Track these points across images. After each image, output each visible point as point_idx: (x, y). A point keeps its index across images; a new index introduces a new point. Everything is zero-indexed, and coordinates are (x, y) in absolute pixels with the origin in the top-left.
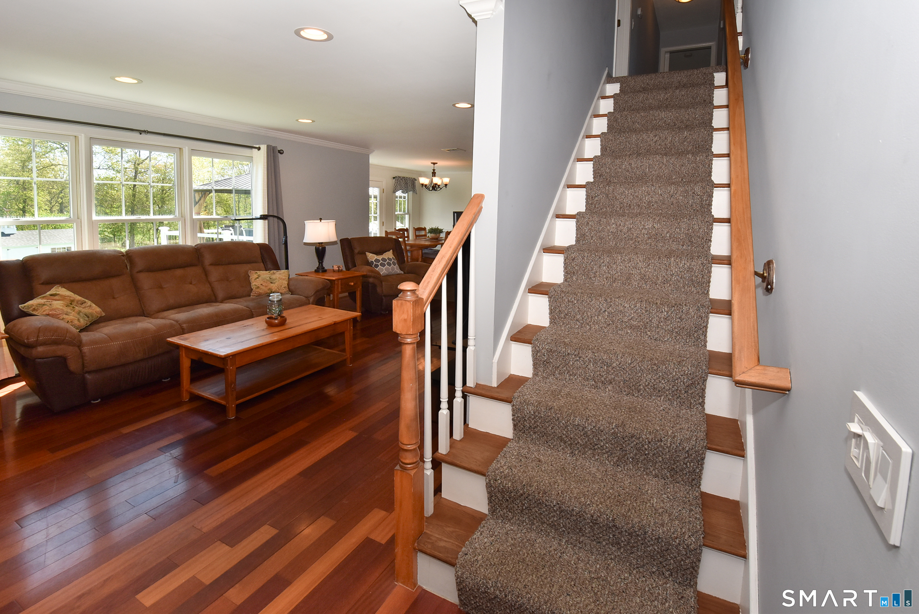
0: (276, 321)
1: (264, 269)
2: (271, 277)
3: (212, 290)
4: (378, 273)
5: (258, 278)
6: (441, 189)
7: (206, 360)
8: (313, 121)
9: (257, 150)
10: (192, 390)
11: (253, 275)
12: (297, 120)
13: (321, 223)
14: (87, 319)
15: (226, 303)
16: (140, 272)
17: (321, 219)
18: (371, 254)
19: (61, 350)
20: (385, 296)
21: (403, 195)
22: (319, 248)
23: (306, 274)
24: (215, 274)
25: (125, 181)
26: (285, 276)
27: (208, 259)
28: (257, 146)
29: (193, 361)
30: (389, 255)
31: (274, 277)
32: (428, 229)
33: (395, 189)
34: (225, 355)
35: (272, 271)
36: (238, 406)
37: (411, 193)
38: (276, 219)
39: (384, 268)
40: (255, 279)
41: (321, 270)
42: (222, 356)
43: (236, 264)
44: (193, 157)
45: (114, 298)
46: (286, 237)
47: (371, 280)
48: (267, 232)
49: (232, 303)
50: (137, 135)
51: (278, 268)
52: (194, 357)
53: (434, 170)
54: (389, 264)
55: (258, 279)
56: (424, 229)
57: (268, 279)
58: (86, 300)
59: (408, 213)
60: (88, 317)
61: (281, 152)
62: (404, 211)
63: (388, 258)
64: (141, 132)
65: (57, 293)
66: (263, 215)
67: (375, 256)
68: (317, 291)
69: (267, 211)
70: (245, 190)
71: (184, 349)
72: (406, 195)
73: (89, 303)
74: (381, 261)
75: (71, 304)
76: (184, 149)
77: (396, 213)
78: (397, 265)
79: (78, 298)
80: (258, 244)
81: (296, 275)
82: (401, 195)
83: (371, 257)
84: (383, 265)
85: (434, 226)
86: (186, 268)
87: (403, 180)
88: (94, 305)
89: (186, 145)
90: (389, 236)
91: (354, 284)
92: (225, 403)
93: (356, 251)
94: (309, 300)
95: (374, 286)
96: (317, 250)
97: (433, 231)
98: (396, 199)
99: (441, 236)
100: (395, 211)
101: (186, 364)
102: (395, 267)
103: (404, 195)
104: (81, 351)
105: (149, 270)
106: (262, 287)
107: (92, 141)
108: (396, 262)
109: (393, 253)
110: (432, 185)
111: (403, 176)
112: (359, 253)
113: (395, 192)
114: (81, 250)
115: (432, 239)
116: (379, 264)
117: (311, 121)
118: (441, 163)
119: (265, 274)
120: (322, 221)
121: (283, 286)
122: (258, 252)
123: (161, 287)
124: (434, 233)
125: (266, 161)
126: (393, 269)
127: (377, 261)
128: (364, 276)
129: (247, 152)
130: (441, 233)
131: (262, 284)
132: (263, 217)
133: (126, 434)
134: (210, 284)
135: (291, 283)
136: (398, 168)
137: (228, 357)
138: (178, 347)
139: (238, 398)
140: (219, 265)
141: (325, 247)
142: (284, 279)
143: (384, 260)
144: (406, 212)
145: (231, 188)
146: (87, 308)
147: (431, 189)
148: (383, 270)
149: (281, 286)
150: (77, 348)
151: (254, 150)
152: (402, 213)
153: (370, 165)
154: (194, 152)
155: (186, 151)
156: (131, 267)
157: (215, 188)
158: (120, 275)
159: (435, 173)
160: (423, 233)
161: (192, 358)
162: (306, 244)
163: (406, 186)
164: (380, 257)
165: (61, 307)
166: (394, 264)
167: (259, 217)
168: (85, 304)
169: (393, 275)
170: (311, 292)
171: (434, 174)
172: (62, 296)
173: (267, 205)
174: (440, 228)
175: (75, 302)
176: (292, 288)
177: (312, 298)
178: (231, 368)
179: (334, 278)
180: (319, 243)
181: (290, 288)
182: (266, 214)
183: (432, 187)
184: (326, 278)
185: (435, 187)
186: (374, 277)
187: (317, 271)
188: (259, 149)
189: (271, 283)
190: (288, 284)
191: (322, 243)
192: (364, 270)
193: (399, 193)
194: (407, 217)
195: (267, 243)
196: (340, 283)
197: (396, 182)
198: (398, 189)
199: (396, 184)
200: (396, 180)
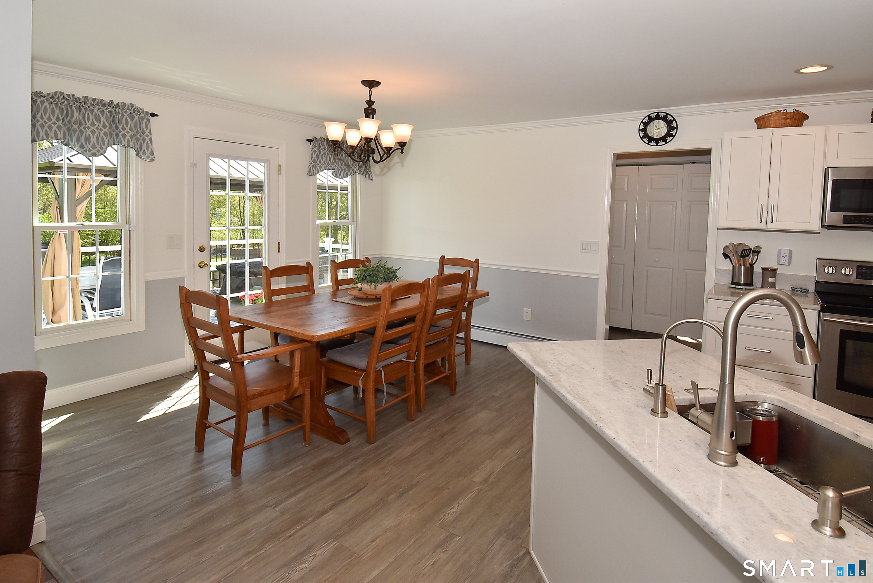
21: (336, 181)
33: (315, 166)
37: (358, 178)
53: (370, 103)
59: (353, 221)
62: (343, 217)
72: (347, 183)
113: (315, 175)
144: (349, 217)
171: (369, 113)
193: (327, 177)
194: (351, 230)
197: (315, 151)
198: (320, 167)
199: (315, 156)
200: (315, 146)
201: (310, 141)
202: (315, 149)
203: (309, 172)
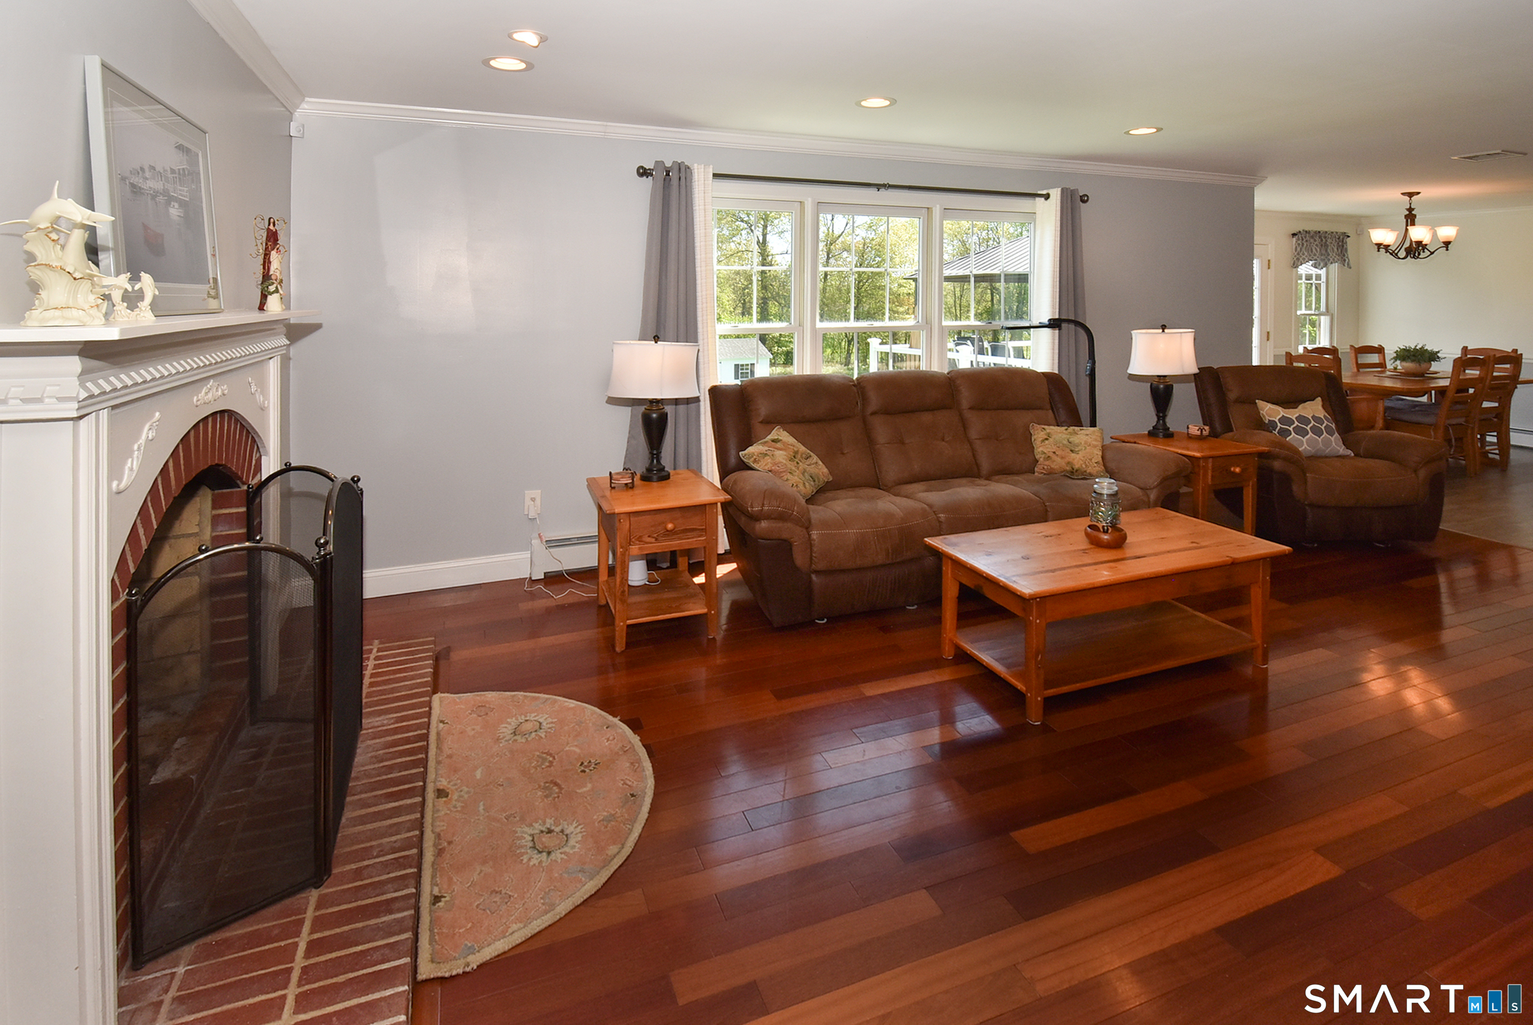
0: (1106, 537)
1: (1054, 422)
2: (1070, 440)
3: (974, 456)
4: (1295, 451)
5: (1047, 439)
6: (1432, 253)
7: (989, 593)
8: (1159, 130)
9: (1043, 199)
10: (958, 641)
11: (1038, 434)
12: (1127, 133)
13: (1163, 335)
14: (812, 483)
15: (997, 481)
16: (873, 414)
17: (1164, 327)
18: (1269, 405)
19: (787, 530)
20: (1311, 505)
21: (1314, 271)
22: (1158, 388)
23: (1134, 439)
24: (977, 425)
25: (856, 266)
26: (1096, 440)
27: (966, 398)
28: (1044, 192)
29: (963, 588)
30: (1314, 409)
31: (1076, 439)
32: (1390, 352)
33: (1298, 259)
34: (1030, 595)
35: (1072, 428)
36: (1047, 701)
37: (1334, 267)
38: (1072, 326)
39: (1304, 440)
40: (1043, 441)
41: (1161, 432)
42: (1025, 594)
43: (1011, 409)
44: (945, 222)
45: (843, 454)
46: (1094, 363)
47: (1277, 465)
48: (1057, 351)
49: (1007, 483)
50: (872, 191)
51: (1080, 424)
52: (965, 581)
53: (1410, 210)
54: (1317, 431)
55: (1047, 442)
56: (1380, 350)
57: (1065, 442)
58: (812, 454)
59: (1328, 312)
60: (814, 481)
61: (1084, 199)
62: (1318, 308)
63: (1313, 417)
64: (879, 187)
65: (780, 438)
66: (1054, 320)
67: (1280, 409)
68: (1165, 479)
69: (1057, 313)
70: (1019, 275)
71: (950, 561)
72: (1323, 272)
73: (815, 458)
74: (1296, 423)
75: (794, 457)
76: (934, 209)
77: (1299, 313)
78: (1336, 434)
79: (802, 448)
80: (1045, 374)
81: (1111, 438)
82: (1311, 272)
83: (1270, 411)
84: (1301, 432)
85: (1412, 343)
86: (935, 412)
87: (1317, 238)
88: (821, 463)
89: (937, 201)
90: (1295, 364)
91: (1243, 471)
92: (1024, 688)
93: (1232, 395)
94: (1149, 497)
95: (1286, 479)
96: (1154, 391)
97: (1405, 355)
98: (1299, 282)
99: (1432, 369)
100: (1298, 307)
101: (950, 591)
102: (1332, 439)
103: (1319, 272)
104: (810, 535)
105: (887, 411)
106: (1054, 457)
107: (820, 206)
108: (1333, 426)
109: (1323, 406)
110: (1407, 244)
111: (1315, 229)
112: (1239, 401)
113: (1297, 267)
114: (801, 374)
115: (1405, 375)
116: (1291, 429)
117: (1155, 130)
118: (1429, 192)
119: (1059, 433)
120: (1166, 331)
121: (1093, 460)
122: (1043, 390)
123: (903, 443)
124: (1413, 361)
125: (1059, 218)
126: (1327, 443)
127: (1285, 420)
128: (1261, 455)
129: (1024, 204)
130: (1434, 360)
131: (1054, 453)
132: (1054, 324)
133: (871, 697)
134: (970, 443)
135: (1109, 455)
136: (1303, 213)
137: (1032, 599)
138: (938, 555)
139: (1048, 684)
140: (982, 409)
141: (1172, 386)
142: (1095, 446)
143: (1302, 419)
144: (1323, 308)
145: (996, 272)
146: (813, 466)
147: (1402, 254)
148: (1304, 444)
149: (1091, 460)
150: (805, 531)
151: (1038, 199)
152: (1313, 312)
153: (1256, 213)
154: (948, 212)
155: (937, 211)
156: (863, 405)
157: (975, 272)
158: (849, 417)
159: (1415, 216)
160: (1374, 358)
161: (964, 582)
162: (1133, 377)
163: (1324, 252)
164: (1293, 414)
165: (784, 462)
166: (1330, 432)
167: (1045, 321)
168: (811, 459)
169: (1326, 457)
170: (1152, 479)
171: (1411, 218)
172: (784, 443)
173: (1058, 300)
174: (1429, 348)
175: (800, 454)
176: (1112, 465)
177: (1155, 491)
178: (1035, 620)
179: (1198, 454)
180: (1158, 376)
181: (1109, 465)
182: (1057, 317)
183: (1406, 249)
184: (1180, 451)
185: (1415, 250)
186: (1286, 459)
187: (1152, 434)
188: (1047, 197)
189: (1071, 451)
190: (1102, 457)
191: (1165, 376)
192: (1259, 442)
193: (1306, 269)
194: (1324, 321)
195: (1057, 372)
196: (1210, 465)
197: (1299, 244)
198: (1304, 259)
199: (1299, 249)
200: (1298, 239)
201: (1294, 235)
202: (1299, 242)
203: (1294, 264)
